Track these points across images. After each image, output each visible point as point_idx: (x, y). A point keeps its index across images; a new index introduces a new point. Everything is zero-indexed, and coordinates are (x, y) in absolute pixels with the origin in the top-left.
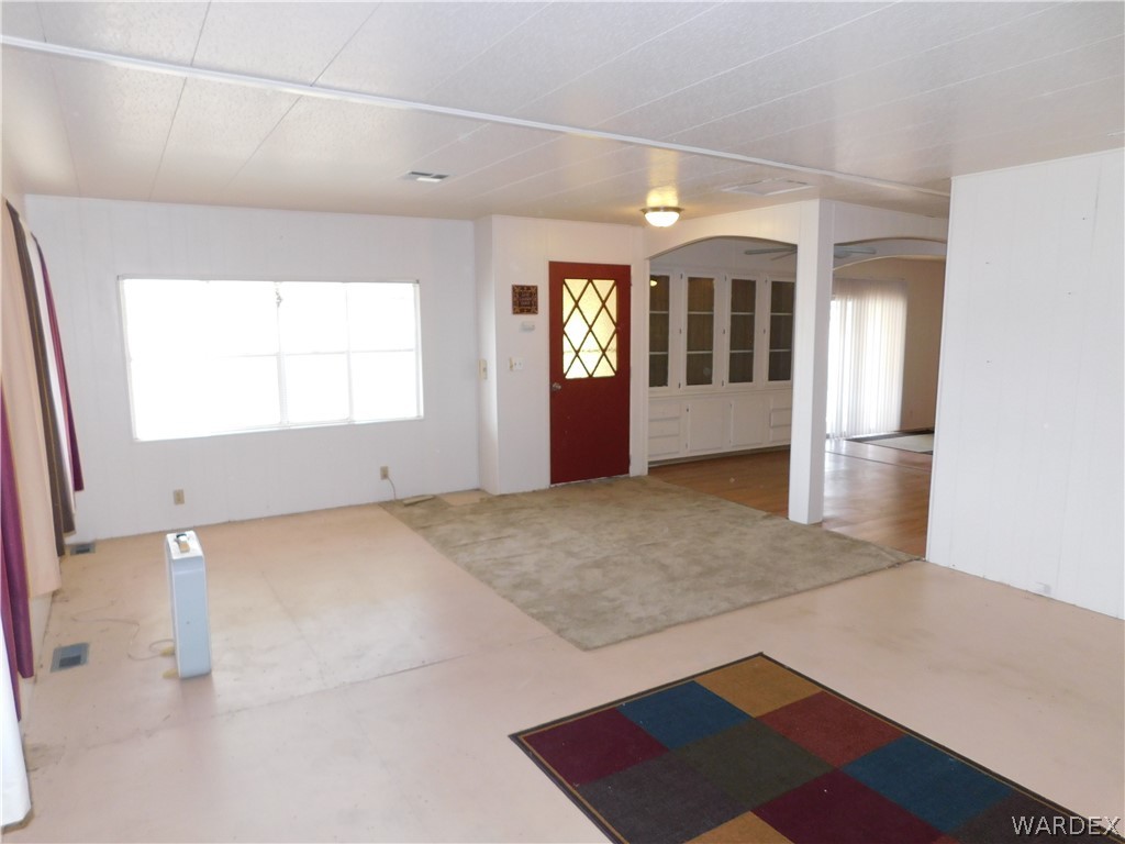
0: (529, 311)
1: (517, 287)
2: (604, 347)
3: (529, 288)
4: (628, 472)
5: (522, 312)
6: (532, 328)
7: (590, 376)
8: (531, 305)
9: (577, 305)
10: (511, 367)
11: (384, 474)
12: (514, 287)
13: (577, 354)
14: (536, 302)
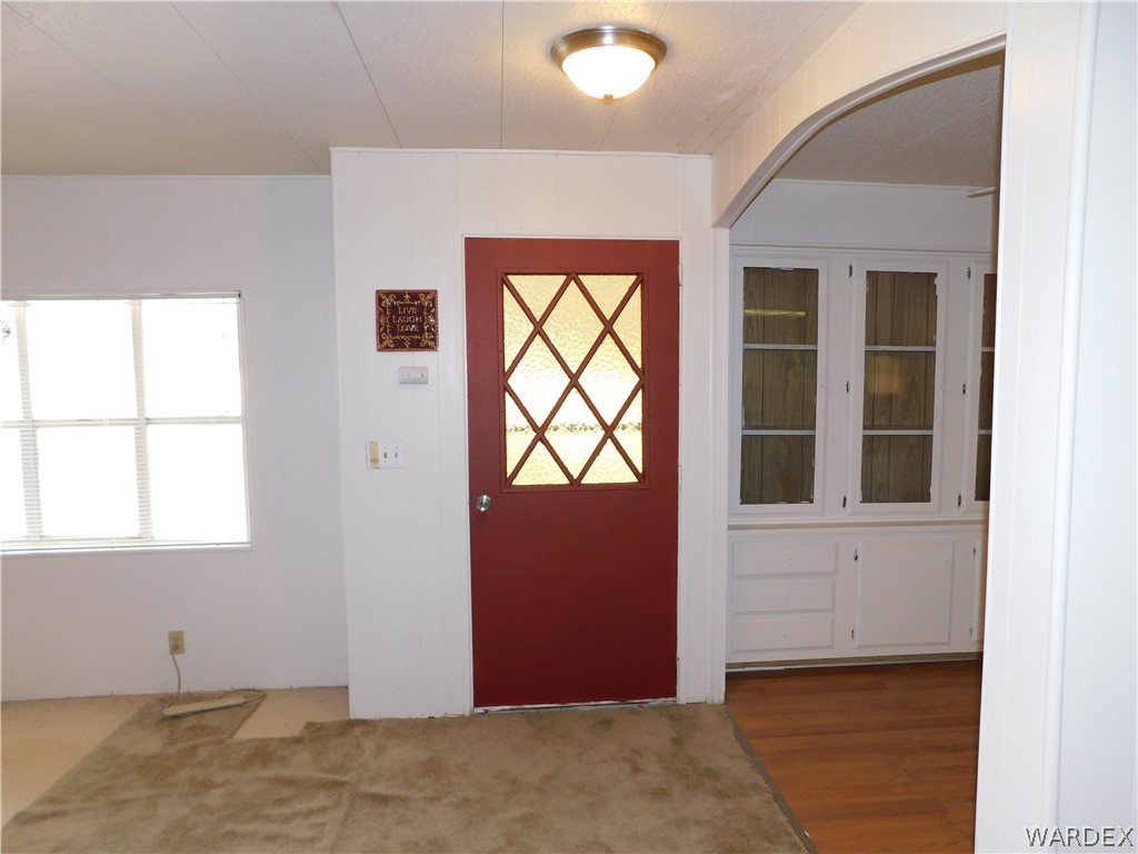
0: (416, 345)
1: (388, 293)
2: (609, 421)
3: (415, 295)
4: (674, 694)
5: (399, 346)
6: (423, 381)
7: (575, 483)
8: (421, 332)
9: (538, 330)
10: (375, 461)
11: (176, 645)
12: (381, 296)
13: (540, 434)
14: (435, 326)
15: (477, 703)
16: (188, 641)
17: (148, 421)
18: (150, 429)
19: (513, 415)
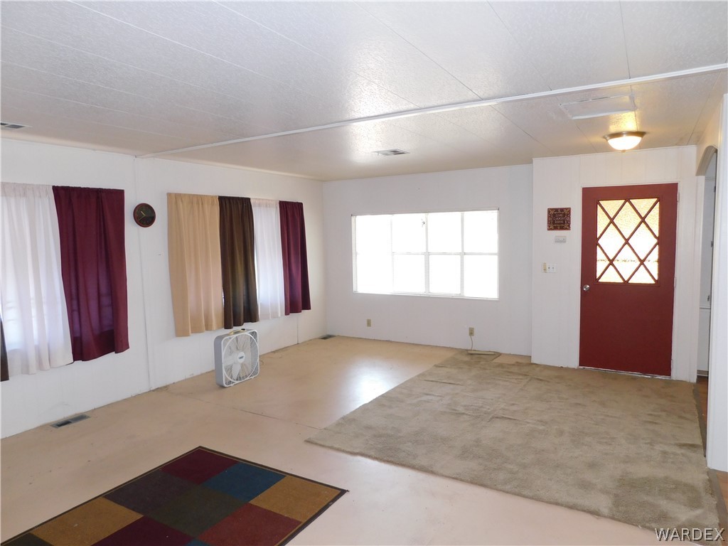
0: (562, 228)
1: (552, 209)
2: (642, 258)
3: (562, 210)
4: (670, 375)
5: (555, 228)
6: (564, 241)
7: (626, 283)
8: (564, 223)
9: (612, 221)
10: (545, 270)
11: (471, 333)
12: (549, 210)
13: (611, 262)
14: (570, 221)
15: (580, 365)
16: (475, 332)
17: (465, 254)
18: (465, 256)
19: (600, 255)
